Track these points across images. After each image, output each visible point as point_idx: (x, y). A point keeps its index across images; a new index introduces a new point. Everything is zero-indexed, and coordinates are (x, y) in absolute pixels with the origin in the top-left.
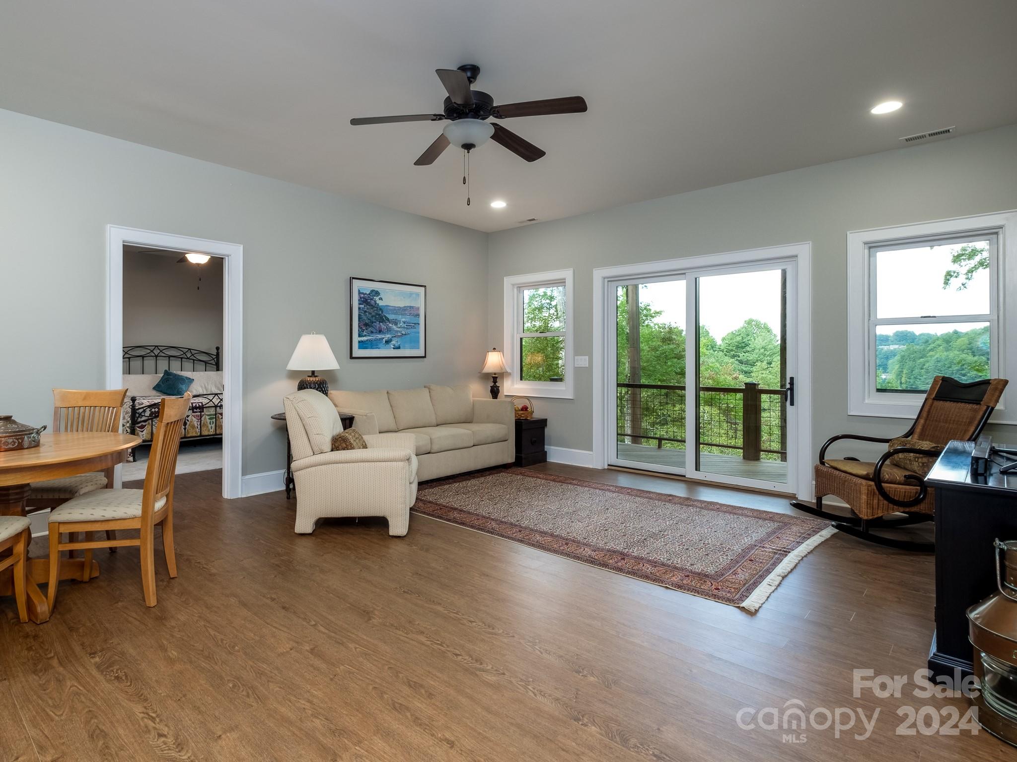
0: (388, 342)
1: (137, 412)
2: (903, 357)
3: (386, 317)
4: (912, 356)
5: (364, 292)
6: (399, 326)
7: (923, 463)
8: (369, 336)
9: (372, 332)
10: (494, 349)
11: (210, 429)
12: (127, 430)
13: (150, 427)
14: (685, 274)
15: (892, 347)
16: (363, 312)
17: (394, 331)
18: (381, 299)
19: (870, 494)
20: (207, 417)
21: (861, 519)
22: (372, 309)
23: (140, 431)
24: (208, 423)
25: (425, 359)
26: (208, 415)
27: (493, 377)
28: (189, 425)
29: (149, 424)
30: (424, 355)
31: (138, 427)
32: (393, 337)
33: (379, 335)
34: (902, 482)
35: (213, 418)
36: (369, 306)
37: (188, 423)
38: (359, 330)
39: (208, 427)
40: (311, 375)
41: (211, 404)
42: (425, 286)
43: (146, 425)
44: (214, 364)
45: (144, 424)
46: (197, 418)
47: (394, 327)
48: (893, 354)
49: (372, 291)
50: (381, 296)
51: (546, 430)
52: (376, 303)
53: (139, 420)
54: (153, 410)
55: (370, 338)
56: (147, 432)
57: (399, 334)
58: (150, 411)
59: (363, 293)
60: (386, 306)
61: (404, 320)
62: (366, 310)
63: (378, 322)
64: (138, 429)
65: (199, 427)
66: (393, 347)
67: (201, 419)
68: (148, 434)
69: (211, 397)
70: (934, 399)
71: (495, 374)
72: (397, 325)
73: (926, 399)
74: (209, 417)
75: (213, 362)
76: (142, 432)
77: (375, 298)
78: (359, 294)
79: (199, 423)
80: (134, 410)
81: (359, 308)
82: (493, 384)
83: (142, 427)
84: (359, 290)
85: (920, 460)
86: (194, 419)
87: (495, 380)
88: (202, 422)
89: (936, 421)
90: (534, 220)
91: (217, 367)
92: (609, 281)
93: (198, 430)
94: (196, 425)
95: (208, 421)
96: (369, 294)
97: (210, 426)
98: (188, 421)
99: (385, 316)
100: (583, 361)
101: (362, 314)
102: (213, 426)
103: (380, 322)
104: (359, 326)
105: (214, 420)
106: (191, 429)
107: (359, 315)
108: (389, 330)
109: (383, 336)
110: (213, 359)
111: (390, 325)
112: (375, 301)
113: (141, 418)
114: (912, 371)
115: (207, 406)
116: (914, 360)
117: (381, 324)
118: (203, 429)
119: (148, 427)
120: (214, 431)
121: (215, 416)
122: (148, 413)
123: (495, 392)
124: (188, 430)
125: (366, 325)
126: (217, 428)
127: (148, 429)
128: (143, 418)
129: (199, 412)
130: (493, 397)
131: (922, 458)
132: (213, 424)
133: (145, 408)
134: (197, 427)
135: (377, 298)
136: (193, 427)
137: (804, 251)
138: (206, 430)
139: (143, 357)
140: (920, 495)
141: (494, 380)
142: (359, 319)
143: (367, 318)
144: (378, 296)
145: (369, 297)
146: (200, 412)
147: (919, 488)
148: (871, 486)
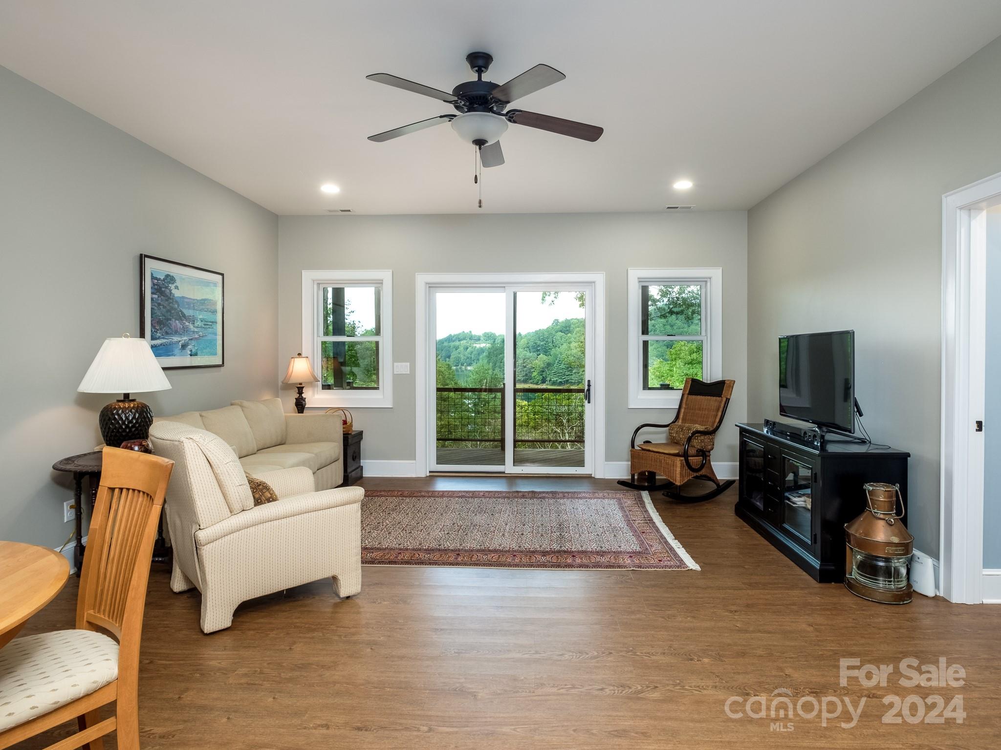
0: (184, 347)
2: (489, 353)
3: (182, 313)
4: (495, 352)
5: (158, 277)
6: (196, 325)
7: (701, 440)
8: (163, 338)
9: (167, 333)
10: (299, 354)
14: (505, 287)
15: (483, 345)
16: (156, 304)
17: (191, 331)
18: (177, 288)
19: (682, 467)
21: (677, 486)
22: (167, 300)
25: (222, 368)
27: (298, 387)
30: (221, 363)
32: (190, 339)
33: (175, 336)
34: (695, 454)
36: (164, 296)
38: (152, 331)
40: (122, 399)
42: (222, 275)
47: (191, 326)
48: (482, 351)
49: (167, 276)
50: (178, 283)
51: (362, 443)
52: (171, 293)
55: (164, 341)
57: (197, 336)
59: (156, 279)
60: (183, 297)
61: (201, 317)
62: (159, 302)
63: (174, 320)
66: (189, 353)
70: (688, 394)
71: (301, 384)
72: (194, 323)
73: (683, 395)
77: (170, 285)
78: (152, 279)
81: (152, 299)
82: (298, 395)
84: (152, 274)
85: (699, 438)
87: (300, 390)
89: (692, 409)
90: (349, 211)
92: (429, 287)
96: (164, 280)
99: (181, 311)
100: (403, 368)
101: (156, 308)
103: (176, 319)
104: (152, 324)
107: (152, 308)
108: (185, 330)
109: (179, 339)
111: (187, 324)
112: (170, 291)
114: (495, 364)
116: (496, 356)
117: (177, 322)
123: (300, 406)
125: (160, 322)
130: (298, 410)
131: (700, 436)
135: (172, 286)
137: (600, 278)
140: (703, 461)
141: (298, 391)
142: (152, 314)
143: (162, 313)
144: (173, 283)
145: (163, 284)
147: (702, 457)
148: (682, 460)
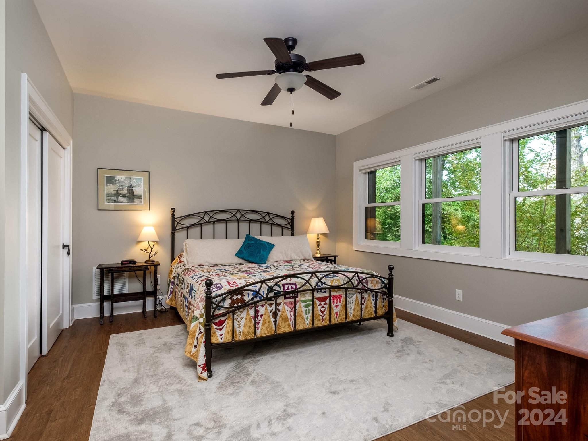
1: (213, 303)
11: (306, 319)
12: (200, 329)
13: (230, 322)
20: (303, 304)
23: (217, 329)
24: (304, 311)
26: (304, 302)
28: (280, 316)
29: (229, 317)
31: (215, 324)
35: (309, 305)
37: (279, 313)
39: (303, 318)
41: (308, 287)
43: (225, 320)
44: (290, 227)
45: (223, 318)
46: (291, 306)
53: (217, 312)
54: (235, 297)
56: (227, 330)
58: (230, 298)
64: (215, 326)
65: (293, 318)
67: (295, 307)
68: (228, 332)
69: (307, 277)
74: (305, 304)
75: (289, 226)
76: (220, 330)
79: (292, 313)
80: (209, 300)
83: (221, 323)
86: (287, 308)
88: (297, 311)
91: (292, 231)
93: (291, 323)
94: (289, 317)
95: (304, 309)
97: (305, 316)
98: (279, 310)
102: (310, 315)
105: (311, 308)
106: (283, 322)
110: (289, 223)
113: (219, 310)
115: (301, 289)
118: (298, 321)
119: (228, 323)
120: (310, 323)
121: (311, 303)
122: (227, 303)
124: (279, 324)
126: (315, 318)
127: (228, 325)
128: (222, 311)
129: (293, 297)
132: (309, 313)
133: (224, 296)
134: (291, 319)
136: (285, 319)
138: (301, 322)
139: (226, 221)
146: (295, 298)
